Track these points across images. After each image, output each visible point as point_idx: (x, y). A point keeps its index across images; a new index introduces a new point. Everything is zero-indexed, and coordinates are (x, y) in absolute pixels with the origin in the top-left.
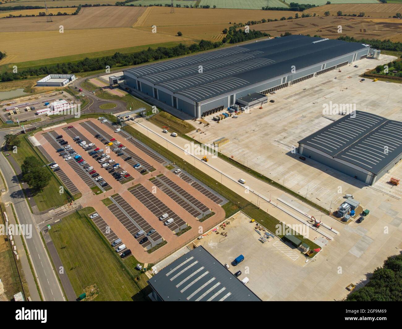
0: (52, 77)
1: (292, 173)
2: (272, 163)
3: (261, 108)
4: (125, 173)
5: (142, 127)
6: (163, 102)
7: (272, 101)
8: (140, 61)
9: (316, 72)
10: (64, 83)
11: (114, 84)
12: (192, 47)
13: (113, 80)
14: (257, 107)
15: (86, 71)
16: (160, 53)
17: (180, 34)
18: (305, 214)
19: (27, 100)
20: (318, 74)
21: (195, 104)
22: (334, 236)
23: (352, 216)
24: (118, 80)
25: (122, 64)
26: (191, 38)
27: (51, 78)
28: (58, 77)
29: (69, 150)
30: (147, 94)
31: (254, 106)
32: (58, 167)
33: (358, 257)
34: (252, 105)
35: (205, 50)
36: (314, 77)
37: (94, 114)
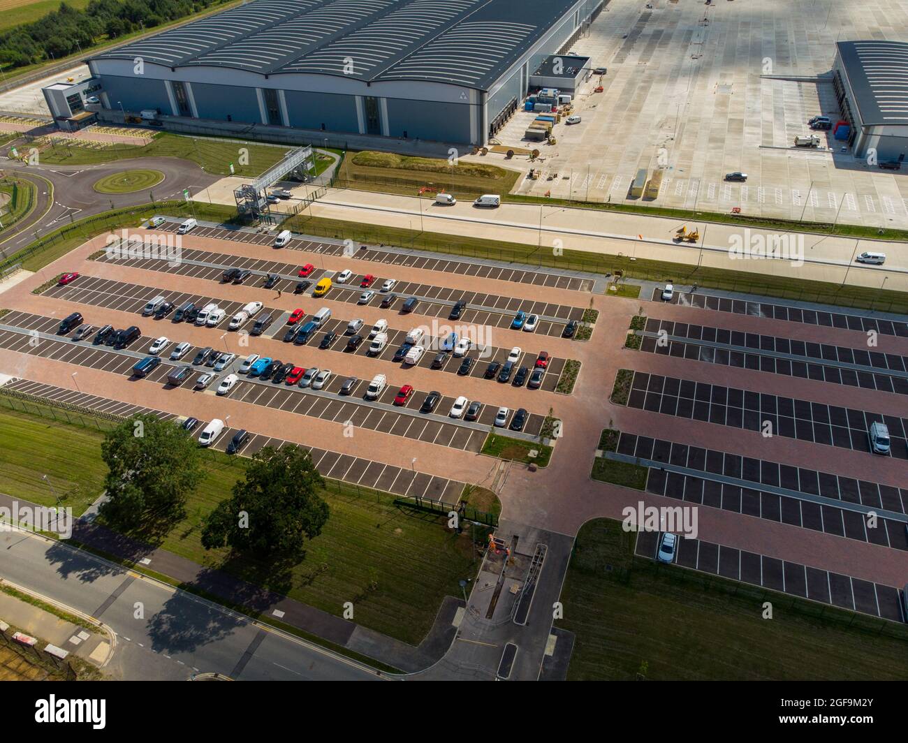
3: (600, 90)
5: (345, 208)
6: (319, 130)
11: (74, 113)
13: (66, 95)
21: (472, 96)
24: (82, 94)
29: (182, 356)
30: (229, 119)
32: (224, 430)
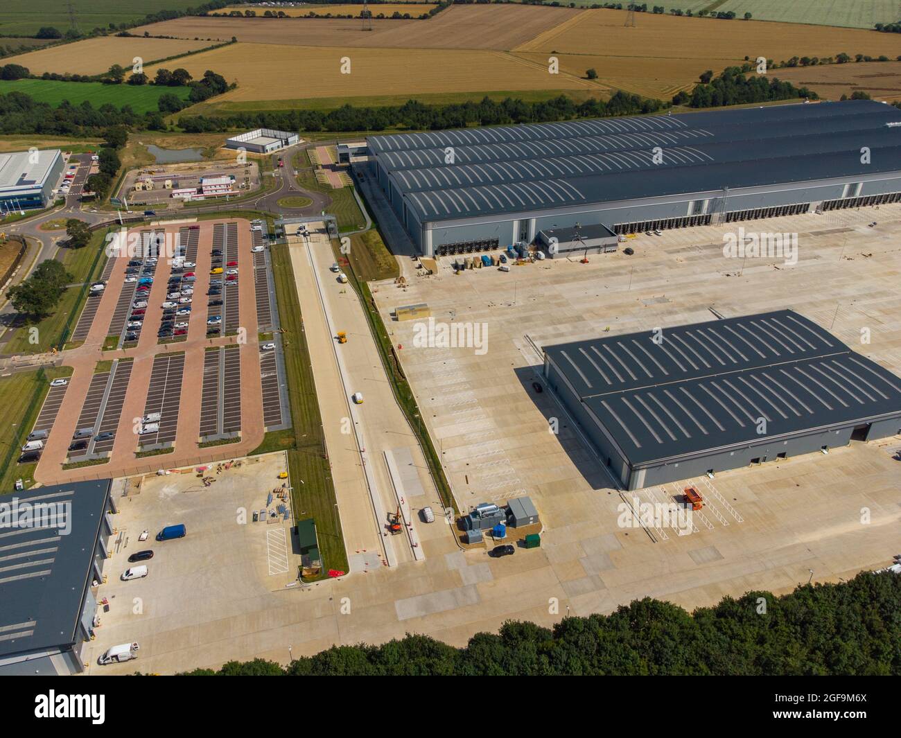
0: (264, 134)
1: (480, 409)
2: (464, 379)
3: (583, 262)
4: (183, 326)
5: (307, 251)
6: (395, 213)
7: (628, 252)
8: (445, 123)
9: (821, 202)
10: (268, 147)
11: (341, 162)
12: (585, 107)
13: (339, 152)
14: (578, 257)
15: (331, 130)
16: (503, 111)
17: (591, 75)
18: (400, 499)
19: (185, 170)
20: (826, 207)
21: (420, 224)
22: (405, 559)
23: (494, 538)
24: (350, 154)
25: (405, 124)
26: (608, 86)
27: (262, 136)
28: (273, 136)
31: (572, 253)
32: (103, 289)
33: (400, 619)
34: (568, 251)
35: (612, 115)
36: (811, 213)
37: (253, 212)
